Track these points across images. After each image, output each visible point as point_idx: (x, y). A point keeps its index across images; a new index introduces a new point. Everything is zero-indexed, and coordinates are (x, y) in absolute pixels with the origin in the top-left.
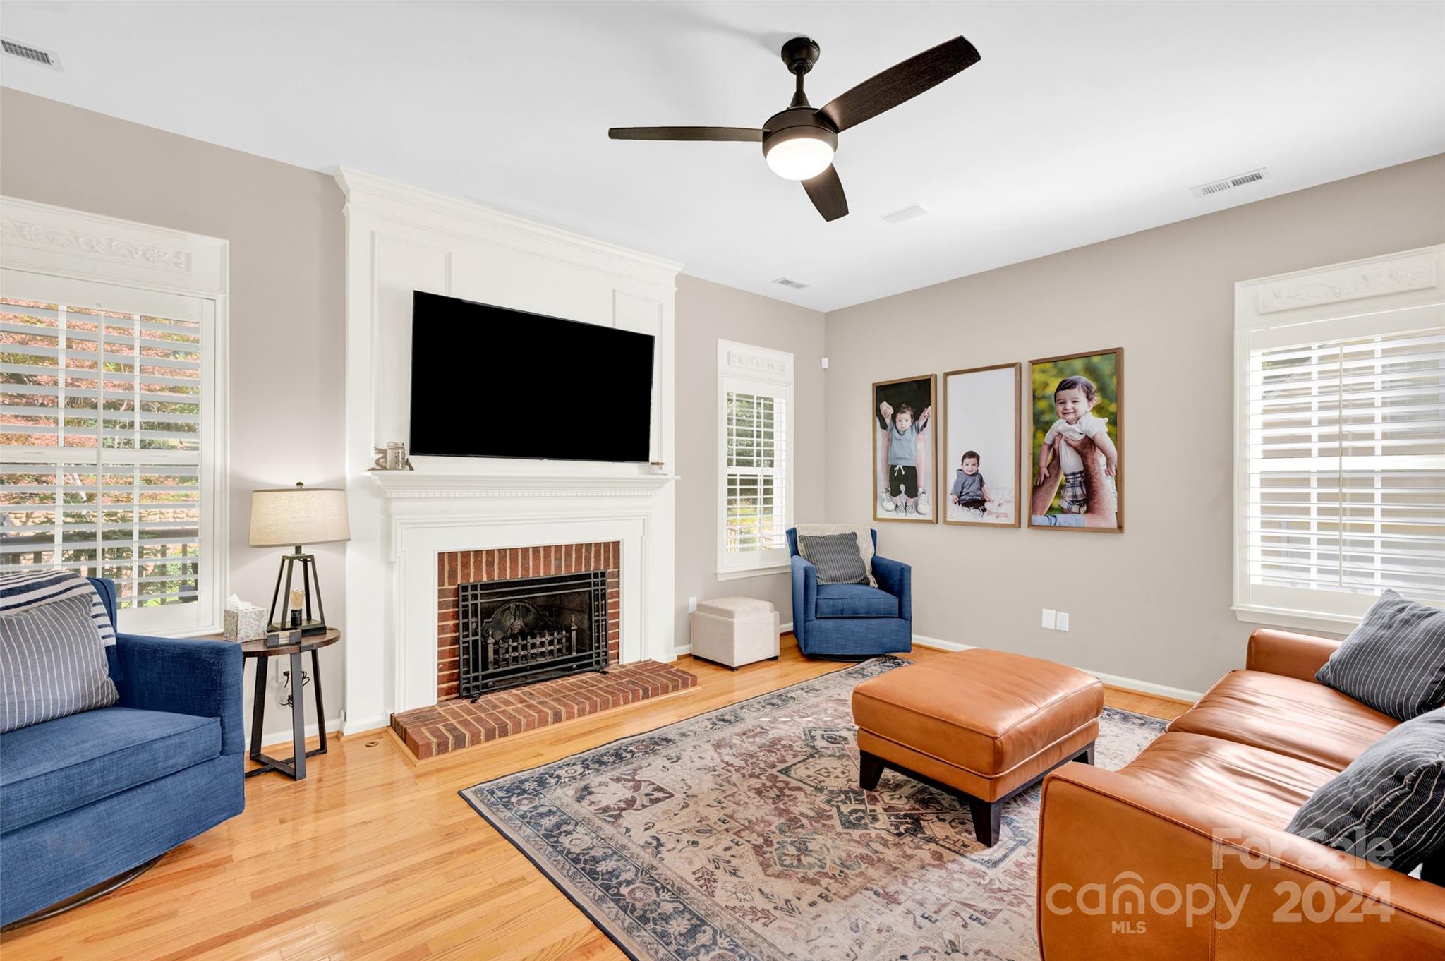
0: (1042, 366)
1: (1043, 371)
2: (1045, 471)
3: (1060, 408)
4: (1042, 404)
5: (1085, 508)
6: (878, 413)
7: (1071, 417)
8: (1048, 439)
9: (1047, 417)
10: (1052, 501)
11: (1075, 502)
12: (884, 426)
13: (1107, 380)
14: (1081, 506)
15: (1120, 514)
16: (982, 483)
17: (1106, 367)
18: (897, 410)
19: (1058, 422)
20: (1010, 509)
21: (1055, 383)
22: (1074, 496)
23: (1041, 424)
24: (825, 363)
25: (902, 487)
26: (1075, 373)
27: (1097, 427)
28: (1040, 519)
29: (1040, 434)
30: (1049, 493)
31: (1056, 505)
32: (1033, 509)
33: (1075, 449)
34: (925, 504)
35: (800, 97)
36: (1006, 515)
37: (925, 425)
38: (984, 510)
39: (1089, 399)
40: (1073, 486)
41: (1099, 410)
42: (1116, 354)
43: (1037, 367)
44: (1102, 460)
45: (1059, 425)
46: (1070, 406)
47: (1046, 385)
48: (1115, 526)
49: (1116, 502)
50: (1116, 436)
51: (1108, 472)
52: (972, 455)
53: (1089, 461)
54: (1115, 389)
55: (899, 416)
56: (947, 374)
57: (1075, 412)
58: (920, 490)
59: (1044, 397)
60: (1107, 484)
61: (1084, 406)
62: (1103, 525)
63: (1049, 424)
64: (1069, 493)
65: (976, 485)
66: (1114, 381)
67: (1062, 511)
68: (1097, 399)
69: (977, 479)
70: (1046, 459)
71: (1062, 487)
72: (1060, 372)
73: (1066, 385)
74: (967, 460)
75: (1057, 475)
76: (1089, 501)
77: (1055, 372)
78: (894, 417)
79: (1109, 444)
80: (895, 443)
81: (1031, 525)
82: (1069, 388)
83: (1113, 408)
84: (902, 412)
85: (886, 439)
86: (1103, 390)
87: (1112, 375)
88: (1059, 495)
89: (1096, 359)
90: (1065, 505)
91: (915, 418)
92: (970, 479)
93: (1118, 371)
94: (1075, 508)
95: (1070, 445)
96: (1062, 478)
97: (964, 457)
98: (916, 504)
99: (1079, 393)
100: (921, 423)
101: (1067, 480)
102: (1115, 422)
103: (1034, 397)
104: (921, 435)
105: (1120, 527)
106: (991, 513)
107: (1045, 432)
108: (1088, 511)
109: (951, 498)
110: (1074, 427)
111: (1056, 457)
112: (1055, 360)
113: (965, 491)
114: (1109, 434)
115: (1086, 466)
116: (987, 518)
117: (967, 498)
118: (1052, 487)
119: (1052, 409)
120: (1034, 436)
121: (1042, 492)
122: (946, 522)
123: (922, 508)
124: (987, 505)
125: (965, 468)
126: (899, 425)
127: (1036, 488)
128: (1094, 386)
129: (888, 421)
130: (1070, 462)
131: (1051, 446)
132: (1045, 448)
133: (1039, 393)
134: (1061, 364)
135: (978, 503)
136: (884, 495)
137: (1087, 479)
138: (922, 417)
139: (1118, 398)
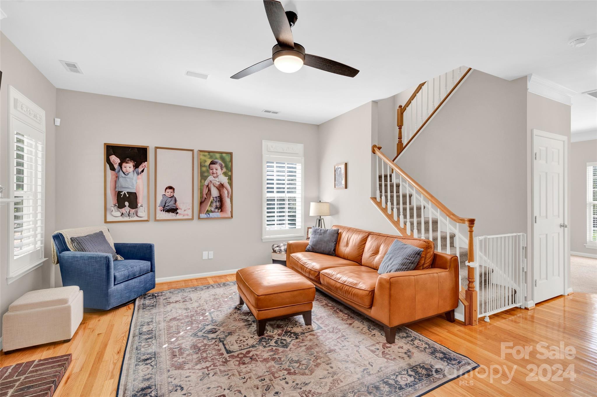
0: (204, 153)
1: (204, 156)
2: (205, 196)
3: (211, 171)
4: (204, 169)
5: (220, 210)
6: (108, 161)
7: (215, 175)
8: (206, 183)
9: (206, 174)
10: (208, 208)
11: (216, 208)
12: (112, 168)
13: (228, 163)
14: (219, 209)
15: (232, 212)
16: (176, 201)
17: (227, 158)
18: (123, 161)
19: (210, 177)
20: (190, 212)
21: (209, 161)
22: (216, 206)
23: (203, 177)
24: (58, 122)
25: (127, 204)
26: (216, 159)
27: (224, 180)
28: (203, 216)
29: (203, 181)
30: (207, 205)
31: (209, 209)
32: (200, 212)
33: (217, 188)
34: (142, 212)
36: (188, 215)
37: (143, 171)
38: (177, 213)
39: (222, 170)
40: (216, 202)
41: (225, 174)
42: (231, 154)
43: (202, 153)
44: (226, 192)
45: (211, 178)
46: (215, 171)
47: (205, 161)
48: (230, 216)
49: (230, 207)
50: (231, 184)
51: (228, 197)
52: (170, 188)
53: (222, 192)
54: (230, 167)
55: (124, 165)
56: (157, 148)
57: (217, 173)
58: (139, 205)
59: (205, 166)
60: (227, 201)
61: (219, 172)
62: (226, 216)
63: (207, 177)
64: (214, 205)
65: (173, 202)
66: (230, 164)
67: (212, 212)
68: (224, 170)
69: (173, 199)
70: (205, 191)
71: (212, 202)
72: (211, 157)
73: (213, 163)
74: (168, 190)
75: (210, 198)
76: (221, 207)
77: (209, 156)
78: (120, 165)
79: (229, 187)
80: (121, 179)
81: (199, 218)
82: (214, 164)
83: (230, 173)
84: (127, 163)
85: (114, 177)
86: (226, 167)
87: (229, 162)
88: (211, 205)
89: (224, 155)
90: (213, 209)
91: (136, 166)
92: (170, 199)
93: (231, 161)
94: (217, 210)
95: (215, 186)
96: (212, 199)
97: (166, 189)
98: (137, 212)
99: (217, 166)
100: (140, 169)
101: (213, 200)
102: (230, 179)
103: (201, 166)
104: (140, 176)
105: (232, 216)
106: (180, 214)
107: (205, 180)
108: (221, 211)
109: (159, 208)
110: (216, 179)
111: (209, 190)
112: (209, 152)
113: (167, 205)
114: (228, 183)
115: (220, 194)
116: (178, 217)
117: (168, 208)
118: (208, 202)
119: (208, 171)
120: (201, 182)
121: (204, 204)
122: (156, 220)
123: (140, 214)
124: (178, 211)
125: (167, 194)
126: (124, 170)
127: (201, 203)
128: (223, 165)
129: (116, 166)
130: (215, 193)
131: (208, 186)
132: (205, 187)
133: (203, 164)
134: (211, 154)
135: (174, 210)
136: (112, 208)
137: (221, 199)
138: (141, 167)
139: (231, 170)
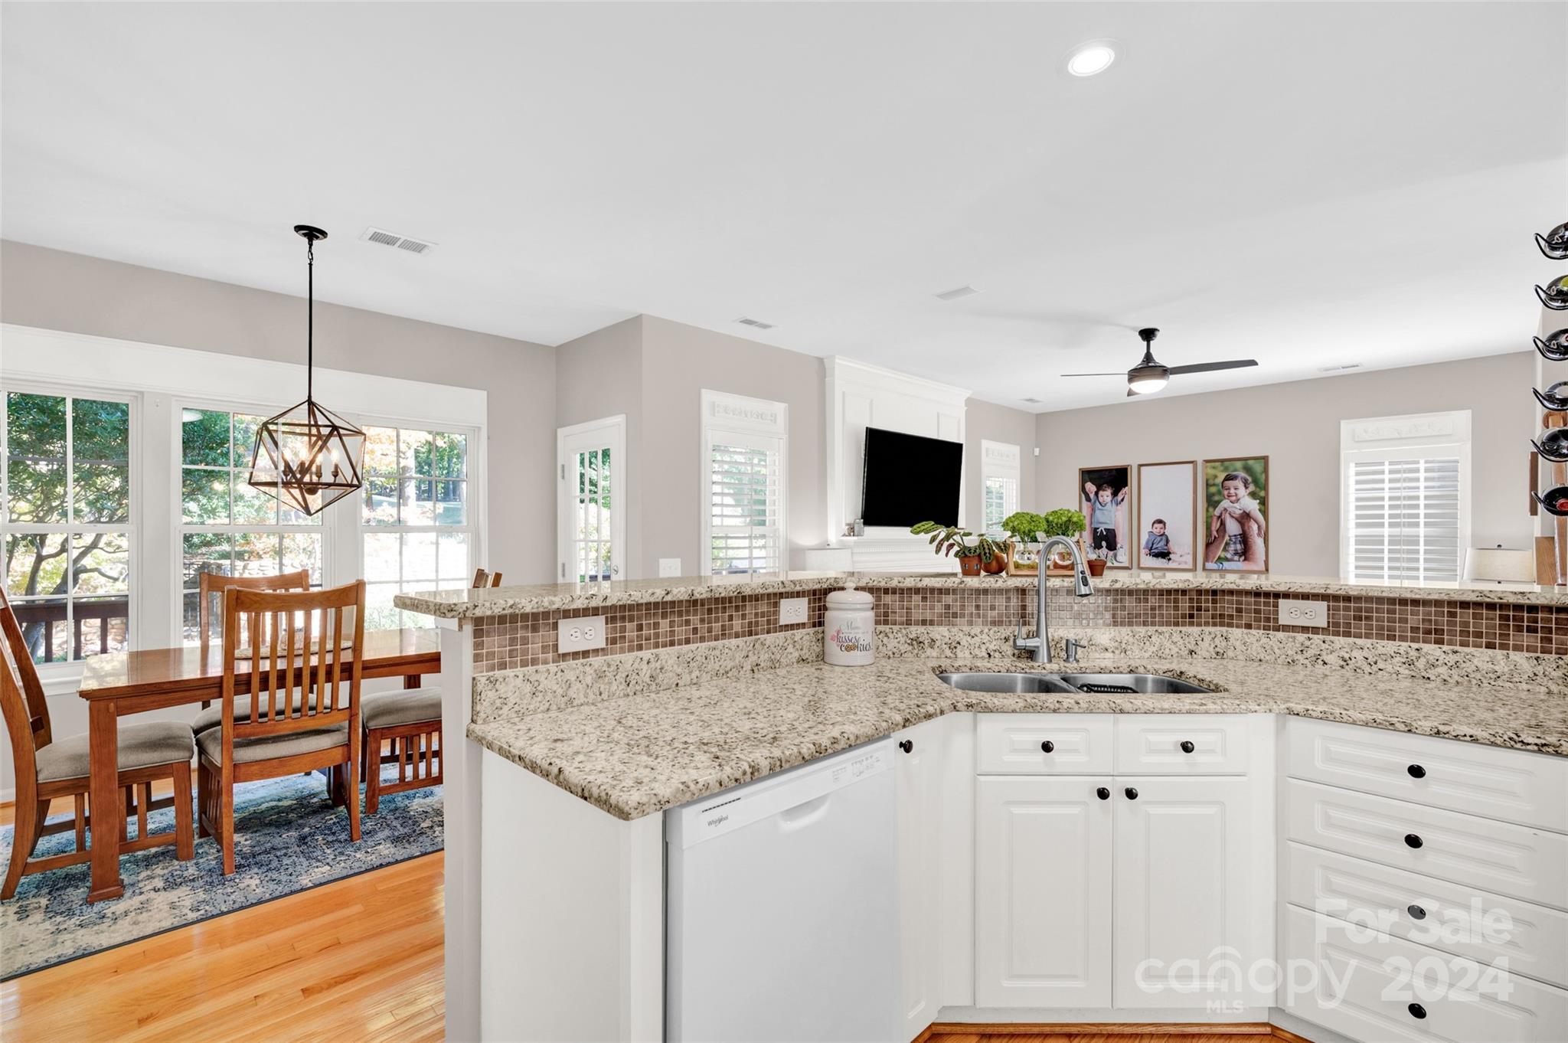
0: (1213, 464)
1: (1214, 468)
2: (1215, 533)
3: (1226, 492)
4: (1213, 490)
5: (1243, 558)
6: (1083, 489)
7: (1234, 498)
8: (1217, 512)
9: (1216, 498)
10: (1220, 553)
11: (1236, 553)
12: (1088, 499)
13: (1258, 475)
14: (1240, 556)
15: (1267, 562)
16: (1167, 541)
17: (1258, 467)
18: (1099, 488)
19: (1224, 501)
20: (1189, 559)
21: (1222, 476)
22: (1236, 550)
23: (1212, 502)
24: (1037, 451)
25: (1104, 544)
26: (1236, 470)
27: (1252, 506)
28: (1210, 565)
29: (1211, 509)
30: (1218, 548)
31: (1222, 556)
32: (1206, 559)
33: (1236, 519)
34: (1123, 556)
35: (1148, 357)
36: (1186, 563)
37: (1122, 500)
38: (1170, 559)
39: (1246, 488)
40: (1235, 543)
41: (1253, 495)
42: (1265, 459)
43: (1209, 464)
44: (1255, 527)
45: (1225, 503)
46: (1232, 491)
47: (1216, 477)
48: (1264, 569)
49: (1264, 554)
50: (1265, 512)
51: (1259, 535)
52: (1160, 521)
53: (1246, 528)
54: (1264, 482)
55: (1101, 493)
56: (1141, 466)
57: (1236, 495)
58: (1119, 546)
59: (1214, 485)
60: (1258, 543)
61: (1242, 492)
62: (1255, 568)
63: (1218, 502)
64: (1232, 548)
65: (1163, 543)
66: (1263, 476)
67: (1227, 560)
68: (1252, 488)
69: (1164, 538)
70: (1216, 525)
71: (1227, 544)
72: (1226, 469)
73: (1229, 478)
74: (1156, 525)
75: (1223, 537)
76: (1246, 553)
77: (1222, 468)
78: (1097, 494)
79: (1260, 517)
80: (1097, 512)
81: (1204, 569)
82: (1232, 479)
83: (1262, 494)
84: (1104, 490)
85: (1090, 509)
86: (1255, 482)
87: (1261, 473)
88: (1225, 549)
89: (1250, 462)
90: (1229, 556)
91: (1115, 494)
92: (1159, 539)
93: (1266, 470)
94: (1236, 558)
95: (1233, 517)
96: (1227, 538)
97: (1154, 523)
98: (1115, 556)
99: (1239, 483)
100: (1120, 497)
101: (1230, 540)
102: (1264, 503)
103: (1208, 485)
104: (1119, 507)
105: (1267, 570)
106: (1174, 561)
107: (1215, 508)
108: (1245, 560)
109: (1143, 551)
110: (1235, 505)
111: (1223, 524)
112: (1222, 461)
113: (1155, 546)
114: (1260, 510)
115: (1243, 530)
116: (1171, 565)
117: (1156, 551)
118: (1220, 543)
119: (1219, 493)
120: (1207, 511)
121: (1212, 548)
122: (1140, 568)
123: (1119, 558)
124: (1171, 556)
125: (1155, 531)
126: (1101, 499)
127: (1208, 545)
128: (1250, 479)
129: (1092, 496)
130: (1233, 528)
131: (1219, 517)
132: (1215, 519)
133: (1211, 482)
134: (1226, 463)
135: (1165, 555)
136: (1088, 549)
137: (1244, 539)
138: (1120, 494)
139: (1265, 487)
